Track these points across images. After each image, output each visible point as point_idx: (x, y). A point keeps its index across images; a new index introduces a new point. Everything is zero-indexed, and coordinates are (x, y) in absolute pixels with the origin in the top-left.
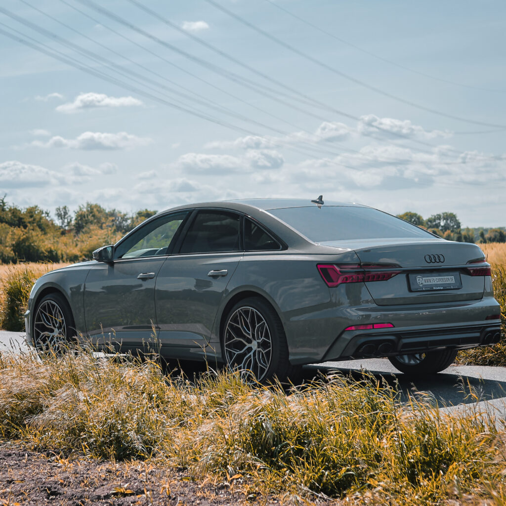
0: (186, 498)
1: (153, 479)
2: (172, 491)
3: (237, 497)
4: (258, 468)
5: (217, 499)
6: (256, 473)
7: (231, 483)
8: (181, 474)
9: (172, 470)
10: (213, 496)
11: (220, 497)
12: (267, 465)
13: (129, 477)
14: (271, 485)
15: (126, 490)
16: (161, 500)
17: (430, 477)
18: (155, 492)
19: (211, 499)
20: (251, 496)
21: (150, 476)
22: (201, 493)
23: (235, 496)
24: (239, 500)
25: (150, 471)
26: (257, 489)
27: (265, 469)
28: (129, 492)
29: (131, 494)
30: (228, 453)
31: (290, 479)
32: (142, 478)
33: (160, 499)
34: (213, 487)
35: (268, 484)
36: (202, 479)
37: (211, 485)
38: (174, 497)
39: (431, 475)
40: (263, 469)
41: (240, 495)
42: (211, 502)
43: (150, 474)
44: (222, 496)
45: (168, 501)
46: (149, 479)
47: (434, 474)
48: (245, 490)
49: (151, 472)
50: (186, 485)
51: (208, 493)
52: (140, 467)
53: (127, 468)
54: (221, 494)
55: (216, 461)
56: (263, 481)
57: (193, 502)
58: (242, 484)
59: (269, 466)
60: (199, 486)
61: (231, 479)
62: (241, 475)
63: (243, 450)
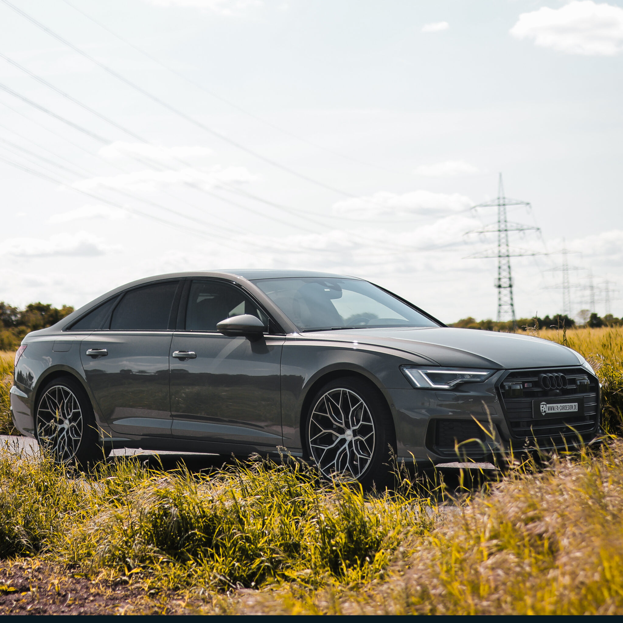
0: (77, 595)
1: (41, 576)
2: (62, 588)
3: (137, 594)
4: (160, 561)
5: (113, 595)
6: (159, 568)
7: (130, 578)
8: (72, 571)
9: (62, 566)
10: (109, 592)
11: (117, 593)
12: (171, 557)
13: (13, 575)
14: (176, 580)
15: (9, 587)
16: (49, 598)
17: (355, 566)
18: (42, 590)
19: (107, 595)
20: (152, 591)
21: (37, 574)
22: (95, 589)
23: (134, 592)
24: (139, 597)
25: (37, 567)
26: (159, 584)
27: (168, 562)
28: (12, 590)
29: (14, 592)
30: (126, 545)
31: (196, 572)
32: (28, 575)
33: (48, 596)
34: (109, 583)
35: (172, 579)
36: (97, 574)
37: (106, 581)
38: (64, 593)
39: (357, 564)
40: (167, 561)
41: (140, 591)
42: (107, 599)
43: (36, 571)
44: (119, 592)
45: (57, 598)
46: (35, 576)
47: (359, 562)
48: (145, 585)
49: (39, 569)
50: (78, 582)
51: (103, 589)
52: (25, 563)
53: (10, 566)
54: (119, 590)
55: (113, 555)
56: (166, 576)
57: (86, 599)
58: (142, 579)
59: (173, 558)
60: (93, 582)
61: (129, 573)
62: (141, 569)
63: (143, 541)
